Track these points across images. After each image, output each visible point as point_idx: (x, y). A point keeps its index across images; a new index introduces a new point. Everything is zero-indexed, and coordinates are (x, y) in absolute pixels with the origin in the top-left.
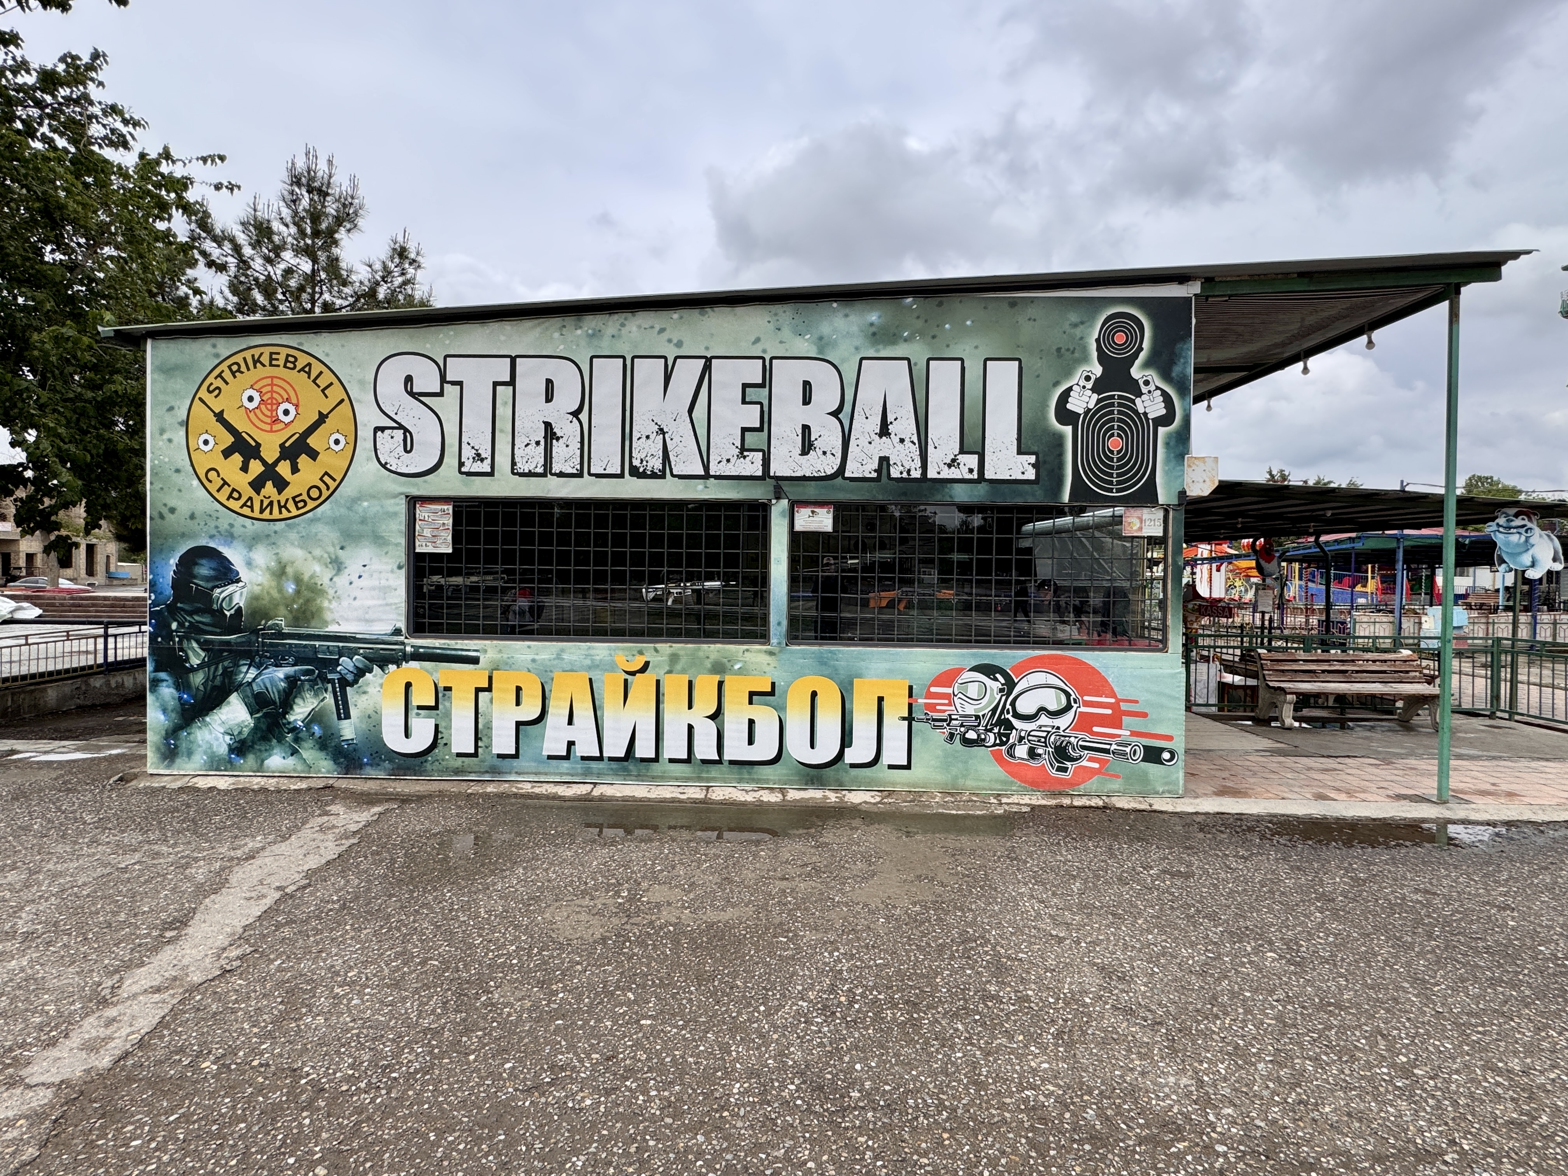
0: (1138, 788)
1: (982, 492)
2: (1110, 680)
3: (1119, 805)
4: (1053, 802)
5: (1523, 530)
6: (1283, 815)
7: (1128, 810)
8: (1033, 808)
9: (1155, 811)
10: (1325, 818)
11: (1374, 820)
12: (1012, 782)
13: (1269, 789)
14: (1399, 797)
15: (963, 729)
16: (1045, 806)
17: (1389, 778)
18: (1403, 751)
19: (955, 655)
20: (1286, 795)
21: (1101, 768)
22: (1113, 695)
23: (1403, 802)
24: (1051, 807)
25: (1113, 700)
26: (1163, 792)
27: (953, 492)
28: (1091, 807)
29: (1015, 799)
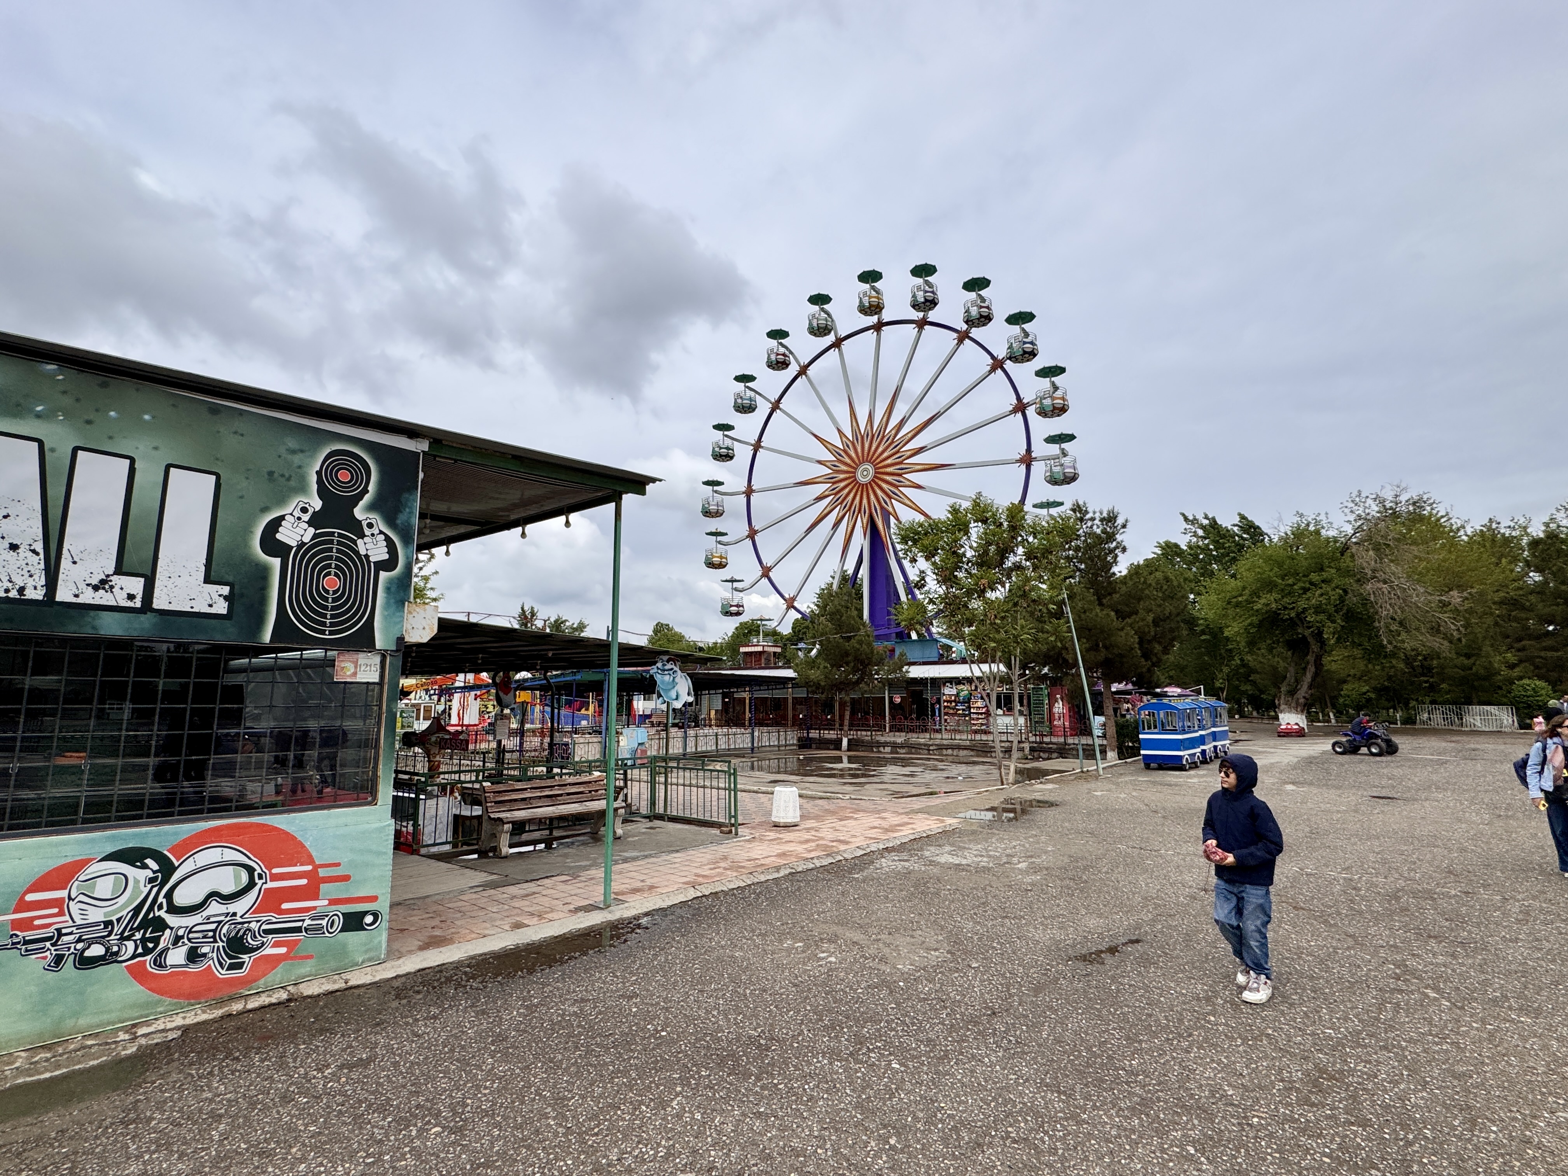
0: (333, 964)
1: (147, 625)
2: (307, 844)
3: (306, 993)
4: (218, 1013)
5: (671, 672)
6: (481, 955)
7: (319, 995)
8: (186, 1030)
9: (351, 988)
10: (517, 947)
11: (556, 937)
12: (158, 1003)
13: (474, 929)
14: (578, 909)
15: (80, 946)
16: (204, 1022)
17: (573, 893)
18: (588, 863)
19: (77, 842)
20: (487, 932)
21: (288, 952)
22: (310, 860)
23: (580, 914)
24: (214, 1021)
25: (309, 868)
26: (362, 962)
27: (97, 623)
28: (271, 1005)
29: (160, 1025)
